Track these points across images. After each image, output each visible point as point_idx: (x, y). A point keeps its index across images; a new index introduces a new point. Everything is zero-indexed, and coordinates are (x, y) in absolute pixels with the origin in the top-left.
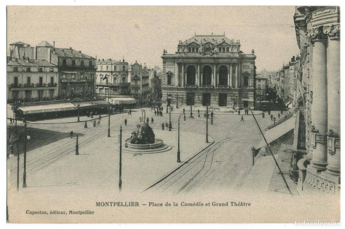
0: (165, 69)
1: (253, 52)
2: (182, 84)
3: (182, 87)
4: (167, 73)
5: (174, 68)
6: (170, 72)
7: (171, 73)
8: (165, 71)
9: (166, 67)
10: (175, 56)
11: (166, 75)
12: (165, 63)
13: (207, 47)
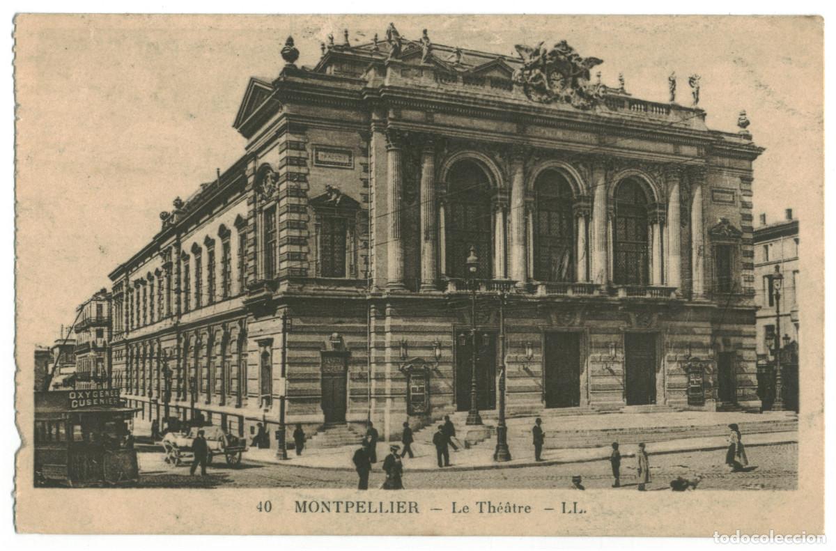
0: (303, 170)
3: (426, 290)
4: (319, 204)
5: (359, 168)
6: (337, 192)
7: (346, 199)
8: (304, 186)
9: (308, 162)
10: (369, 85)
11: (311, 213)
12: (303, 131)
13: (561, 57)
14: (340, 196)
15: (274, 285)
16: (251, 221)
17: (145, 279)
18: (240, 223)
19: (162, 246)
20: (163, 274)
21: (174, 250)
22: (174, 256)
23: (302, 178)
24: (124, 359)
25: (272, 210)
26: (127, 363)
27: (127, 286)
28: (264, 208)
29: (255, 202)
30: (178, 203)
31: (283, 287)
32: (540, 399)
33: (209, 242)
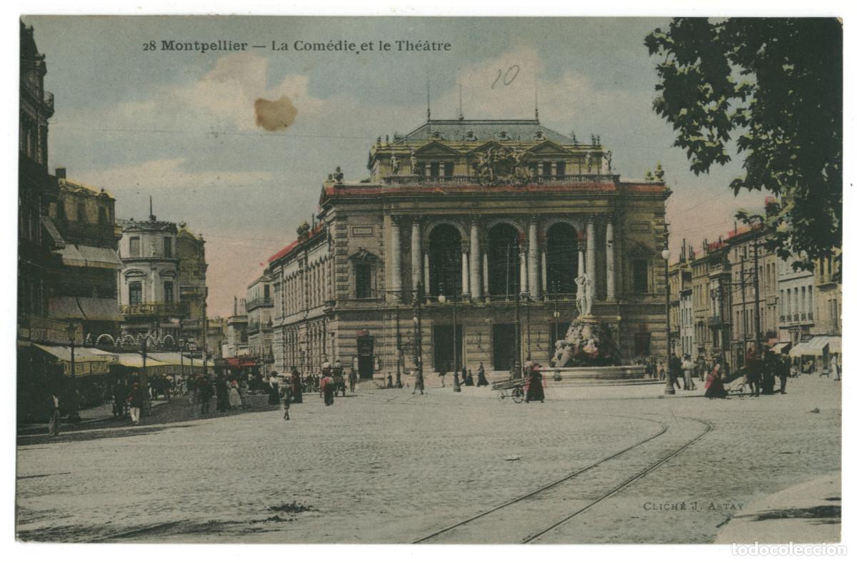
0: (345, 240)
1: (661, 175)
4: (354, 258)
5: (377, 236)
6: (364, 250)
7: (369, 254)
8: (345, 248)
9: (348, 235)
10: (382, 190)
11: (350, 262)
12: (345, 218)
13: (503, 158)
14: (366, 253)
15: (333, 303)
23: (345, 244)
31: (337, 305)
32: (489, 365)
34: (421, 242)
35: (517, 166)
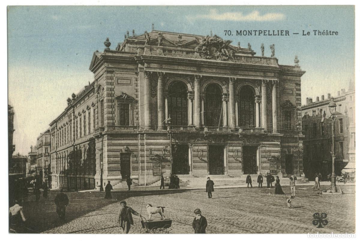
0: (113, 87)
2: (160, 124)
3: (160, 129)
4: (118, 98)
5: (134, 85)
6: (125, 94)
7: (128, 97)
8: (113, 92)
9: (115, 83)
10: (138, 55)
11: (116, 102)
12: (112, 72)
13: (215, 41)
14: (126, 96)
15: (103, 129)
16: (96, 105)
17: (63, 126)
18: (93, 105)
19: (68, 113)
20: (69, 124)
21: (72, 114)
22: (73, 117)
23: (112, 90)
24: (55, 160)
25: (103, 101)
26: (56, 161)
27: (57, 128)
28: (101, 100)
29: (97, 97)
30: (74, 95)
31: (106, 130)
33: (84, 112)
34: (163, 90)
35: (223, 48)
